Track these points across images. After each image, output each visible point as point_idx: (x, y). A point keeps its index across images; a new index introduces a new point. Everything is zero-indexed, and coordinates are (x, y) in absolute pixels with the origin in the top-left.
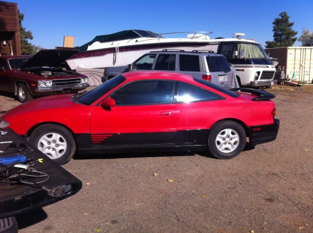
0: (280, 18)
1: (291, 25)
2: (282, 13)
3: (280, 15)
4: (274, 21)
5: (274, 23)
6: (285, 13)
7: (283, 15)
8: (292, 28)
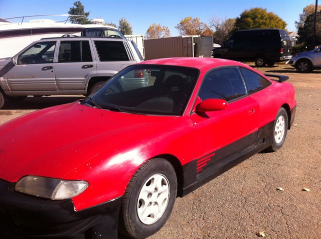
0: (75, 7)
1: (87, 14)
2: (76, 3)
3: (74, 4)
4: (70, 10)
5: (70, 13)
6: (79, 2)
7: (77, 4)
8: (88, 17)
